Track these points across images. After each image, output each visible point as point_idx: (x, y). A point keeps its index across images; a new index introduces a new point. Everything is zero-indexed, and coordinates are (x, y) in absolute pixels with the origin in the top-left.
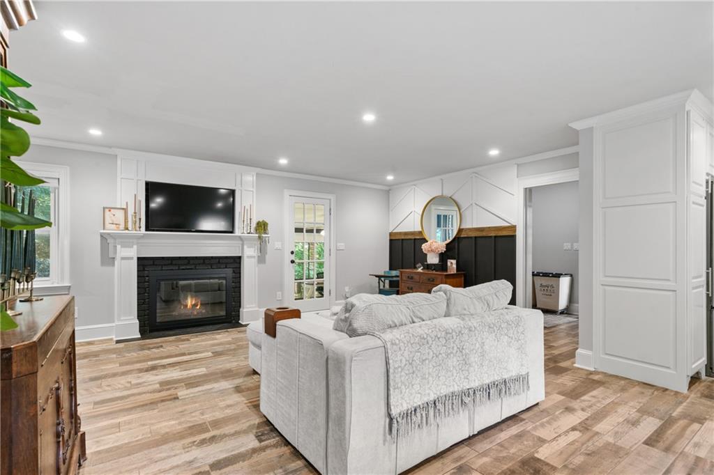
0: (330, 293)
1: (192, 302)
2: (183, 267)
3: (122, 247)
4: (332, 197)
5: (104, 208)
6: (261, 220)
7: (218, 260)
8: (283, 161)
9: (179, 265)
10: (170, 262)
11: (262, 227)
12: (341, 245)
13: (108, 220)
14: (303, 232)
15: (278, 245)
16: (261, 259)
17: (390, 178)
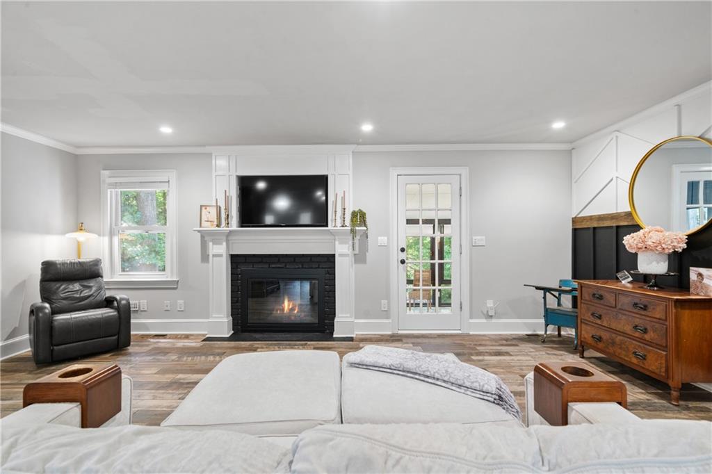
0: (461, 308)
1: (289, 306)
2: (273, 266)
3: (213, 244)
4: (464, 171)
5: (201, 206)
6: (356, 210)
7: (309, 258)
8: (367, 128)
9: (269, 263)
10: (260, 259)
11: (359, 218)
12: (480, 239)
13: (204, 218)
14: (418, 223)
15: (383, 240)
16: (360, 258)
17: (558, 125)
